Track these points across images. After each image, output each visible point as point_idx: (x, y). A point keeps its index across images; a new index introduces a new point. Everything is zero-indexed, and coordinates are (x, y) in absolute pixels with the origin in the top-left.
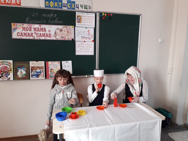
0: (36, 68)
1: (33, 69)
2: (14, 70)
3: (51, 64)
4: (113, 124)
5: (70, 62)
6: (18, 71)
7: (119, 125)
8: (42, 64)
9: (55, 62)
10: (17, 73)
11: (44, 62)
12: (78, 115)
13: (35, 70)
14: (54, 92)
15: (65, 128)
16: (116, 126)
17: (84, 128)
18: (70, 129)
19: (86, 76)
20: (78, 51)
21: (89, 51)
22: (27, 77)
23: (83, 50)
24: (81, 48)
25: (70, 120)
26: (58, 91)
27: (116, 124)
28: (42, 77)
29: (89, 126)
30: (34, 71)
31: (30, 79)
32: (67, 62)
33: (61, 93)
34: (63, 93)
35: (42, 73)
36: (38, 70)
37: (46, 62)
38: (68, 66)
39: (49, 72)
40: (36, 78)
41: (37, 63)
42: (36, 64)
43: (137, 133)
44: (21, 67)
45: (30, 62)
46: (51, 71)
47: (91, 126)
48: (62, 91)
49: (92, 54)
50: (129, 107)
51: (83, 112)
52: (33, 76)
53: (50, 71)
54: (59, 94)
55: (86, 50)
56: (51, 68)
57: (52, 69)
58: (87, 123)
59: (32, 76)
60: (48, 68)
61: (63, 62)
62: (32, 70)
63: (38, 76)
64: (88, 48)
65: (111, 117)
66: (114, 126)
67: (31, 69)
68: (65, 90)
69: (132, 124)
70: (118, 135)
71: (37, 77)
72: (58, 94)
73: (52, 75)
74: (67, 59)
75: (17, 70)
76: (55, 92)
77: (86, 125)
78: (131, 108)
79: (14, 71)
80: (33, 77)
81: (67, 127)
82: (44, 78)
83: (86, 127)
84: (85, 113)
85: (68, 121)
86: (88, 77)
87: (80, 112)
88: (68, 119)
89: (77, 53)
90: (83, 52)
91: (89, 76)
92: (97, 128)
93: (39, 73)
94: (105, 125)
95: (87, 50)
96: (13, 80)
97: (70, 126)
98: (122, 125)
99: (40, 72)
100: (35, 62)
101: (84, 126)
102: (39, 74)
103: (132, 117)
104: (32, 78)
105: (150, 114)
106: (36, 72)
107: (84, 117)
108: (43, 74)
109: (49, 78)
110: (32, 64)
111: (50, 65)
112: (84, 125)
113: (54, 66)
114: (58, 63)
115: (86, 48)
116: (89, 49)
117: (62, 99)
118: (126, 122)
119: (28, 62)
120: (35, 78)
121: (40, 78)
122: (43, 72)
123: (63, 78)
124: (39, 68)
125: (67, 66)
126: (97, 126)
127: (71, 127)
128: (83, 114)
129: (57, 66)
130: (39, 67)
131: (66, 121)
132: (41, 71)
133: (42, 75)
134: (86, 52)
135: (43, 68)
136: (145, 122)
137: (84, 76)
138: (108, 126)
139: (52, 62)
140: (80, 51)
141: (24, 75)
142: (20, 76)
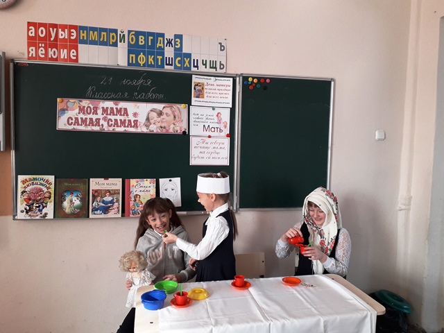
1: (96, 194)
2: (57, 197)
3: (135, 184)
4: (267, 320)
6: (65, 200)
7: (279, 323)
8: (115, 183)
10: (62, 202)
11: (121, 180)
12: (190, 299)
14: (144, 244)
16: (272, 323)
17: (203, 327)
18: (172, 328)
20: (196, 156)
21: (219, 156)
22: (82, 213)
23: (205, 155)
24: (202, 150)
25: (172, 309)
27: (271, 320)
28: (115, 212)
29: (213, 323)
31: (88, 217)
33: (161, 248)
34: (164, 248)
35: (116, 204)
36: (108, 198)
37: (126, 180)
38: (172, 188)
40: (103, 216)
41: (106, 182)
42: (104, 184)
44: (71, 191)
45: (91, 180)
46: (135, 200)
47: (217, 323)
48: (162, 243)
49: (226, 162)
50: (305, 285)
51: (201, 292)
52: (97, 210)
53: (133, 199)
54: (156, 250)
55: (213, 155)
56: (135, 193)
57: (137, 195)
58: (209, 317)
59: (95, 209)
60: (130, 193)
63: (106, 210)
64: (217, 151)
66: (268, 324)
67: (93, 196)
69: (310, 321)
71: (105, 214)
72: (154, 251)
75: (62, 196)
76: (147, 246)
77: (207, 320)
78: (311, 288)
79: (57, 201)
80: (96, 212)
81: (166, 324)
82: (120, 215)
83: (206, 324)
84: (205, 295)
85: (168, 310)
87: (194, 292)
88: (169, 308)
89: (193, 162)
90: (205, 158)
92: (231, 328)
93: (110, 205)
94: (248, 322)
95: (215, 155)
96: (52, 218)
97: (172, 321)
98: (285, 321)
99: (112, 202)
100: (101, 180)
101: (201, 323)
102: (110, 207)
103: (310, 307)
104: (95, 214)
105: (351, 301)
106: (103, 202)
107: (203, 302)
110: (96, 184)
111: (133, 186)
112: (202, 320)
113: (143, 189)
114: (150, 183)
115: (213, 151)
117: (161, 262)
119: (87, 180)
120: (99, 214)
121: (111, 214)
122: (118, 201)
124: (110, 192)
126: (231, 323)
127: (175, 323)
128: (201, 296)
129: (148, 189)
130: (109, 191)
131: (164, 310)
132: (113, 199)
133: (116, 209)
134: (213, 158)
135: (119, 193)
136: (339, 318)
138: (255, 325)
139: (138, 180)
140: (198, 157)
141: (77, 207)
142: (68, 210)
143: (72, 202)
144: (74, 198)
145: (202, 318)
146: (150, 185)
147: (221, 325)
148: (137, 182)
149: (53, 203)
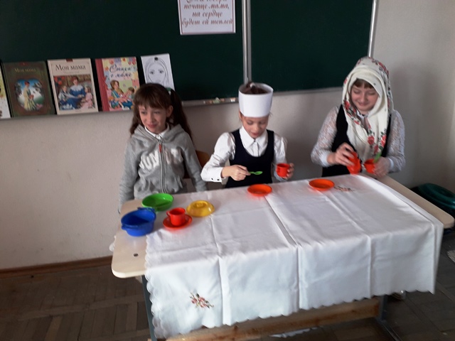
0: (69, 79)
1: (60, 82)
2: (9, 89)
3: (109, 66)
4: (293, 243)
5: (165, 58)
6: (20, 92)
7: (310, 248)
8: (82, 66)
9: (122, 59)
10: (17, 96)
11: (89, 60)
12: (190, 217)
13: (68, 86)
14: (134, 149)
15: (148, 257)
16: (300, 248)
17: (206, 257)
18: (164, 261)
19: (217, 100)
20: (188, 20)
21: (220, 18)
22: (47, 108)
23: (201, 19)
24: (196, 11)
25: (165, 232)
26: (147, 145)
27: (299, 244)
28: (88, 107)
29: (220, 251)
30: (64, 88)
31: (56, 113)
32: (156, 59)
33: (157, 152)
34: (161, 151)
35: (89, 95)
36: (77, 88)
37: (96, 61)
38: (160, 70)
39: (109, 93)
40: (74, 111)
41: (69, 64)
42: (67, 68)
43: (366, 267)
44: (27, 80)
45: (50, 62)
46: (113, 89)
47: (225, 251)
48: (158, 146)
49: (230, 28)
50: (340, 188)
51: (204, 206)
52: (65, 103)
53: (110, 87)
54: (151, 155)
55: (212, 18)
56: (111, 79)
57: (114, 81)
58: (214, 242)
59: (62, 103)
60: (104, 78)
61: (144, 59)
62: (59, 87)
63: (77, 103)
64: (218, 10)
65: (286, 221)
66: (294, 249)
67: (57, 85)
68: (166, 145)
69: (351, 243)
70: (307, 274)
71: (76, 108)
72: (148, 155)
73: (116, 99)
74: (155, 50)
75: (15, 88)
76: (138, 150)
77: (211, 246)
78: (348, 193)
79: (9, 93)
80: (64, 107)
81: (156, 256)
82: (96, 109)
83: (210, 253)
84: (210, 209)
85: (160, 235)
86: (221, 104)
87: (195, 206)
88: (162, 231)
89: (185, 30)
90: (201, 23)
91: (223, 100)
92: (244, 257)
93: (80, 96)
94: (267, 248)
95: (215, 18)
96: (9, 116)
97: (164, 251)
98: (319, 244)
99: (83, 92)
100: (63, 63)
101: (203, 252)
102: (81, 99)
103: (350, 220)
104: (63, 109)
106: (72, 92)
107: (207, 220)
108: (91, 96)
109: (111, 109)
110: (57, 68)
111: (107, 68)
112: (204, 247)
113: (121, 72)
114: (129, 64)
115: (211, 10)
116: (219, 15)
117: (158, 168)
118: (331, 237)
119: (44, 63)
120: (69, 110)
121: (85, 109)
122: (90, 90)
123: (150, 109)
124: (77, 79)
125: (157, 72)
126: (244, 249)
128: (204, 212)
129: (128, 72)
130: (76, 77)
131: (155, 235)
132: (84, 89)
133: (90, 102)
134: (213, 22)
135: (90, 80)
136: (391, 234)
137: (211, 102)
138: (277, 252)
139: (113, 60)
140: (191, 22)
141: (39, 102)
142: (27, 106)
143: (30, 94)
144: (32, 90)
145: (204, 244)
146: (129, 66)
147: (231, 253)
148: (112, 63)
149: (5, 98)
